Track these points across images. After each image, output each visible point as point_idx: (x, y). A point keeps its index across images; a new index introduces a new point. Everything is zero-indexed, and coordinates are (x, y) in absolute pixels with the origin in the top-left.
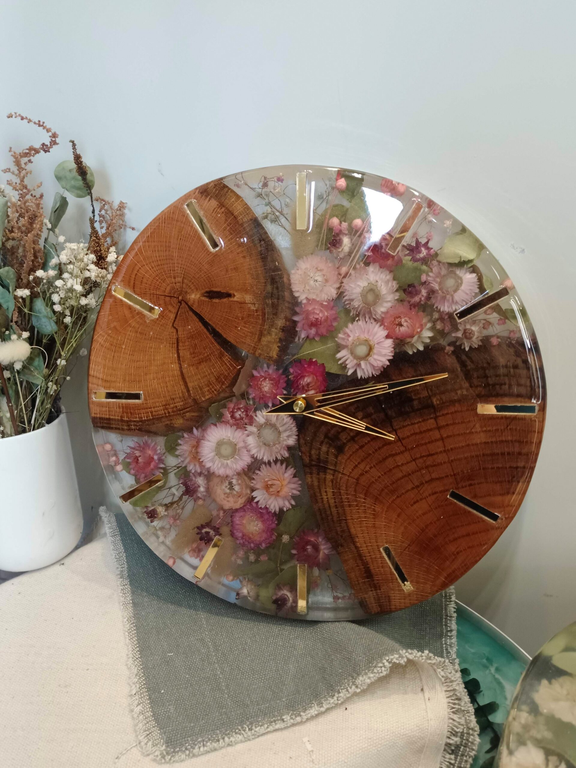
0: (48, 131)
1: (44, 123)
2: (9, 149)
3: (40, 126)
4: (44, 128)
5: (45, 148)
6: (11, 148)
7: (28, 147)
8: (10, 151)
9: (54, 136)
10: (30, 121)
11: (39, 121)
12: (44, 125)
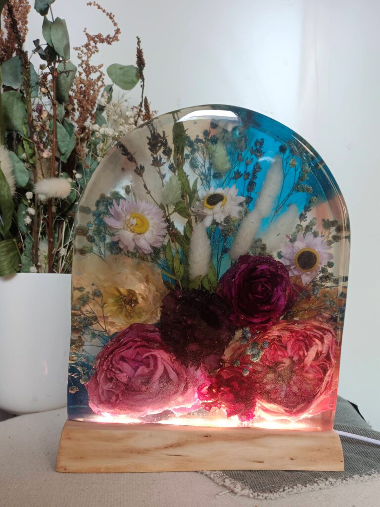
0: (115, 24)
1: (114, 16)
2: (84, 30)
3: (111, 18)
4: (113, 21)
5: (109, 40)
6: (85, 29)
7: (97, 34)
8: (84, 31)
9: (118, 31)
10: (104, 11)
11: (111, 13)
12: (114, 18)
